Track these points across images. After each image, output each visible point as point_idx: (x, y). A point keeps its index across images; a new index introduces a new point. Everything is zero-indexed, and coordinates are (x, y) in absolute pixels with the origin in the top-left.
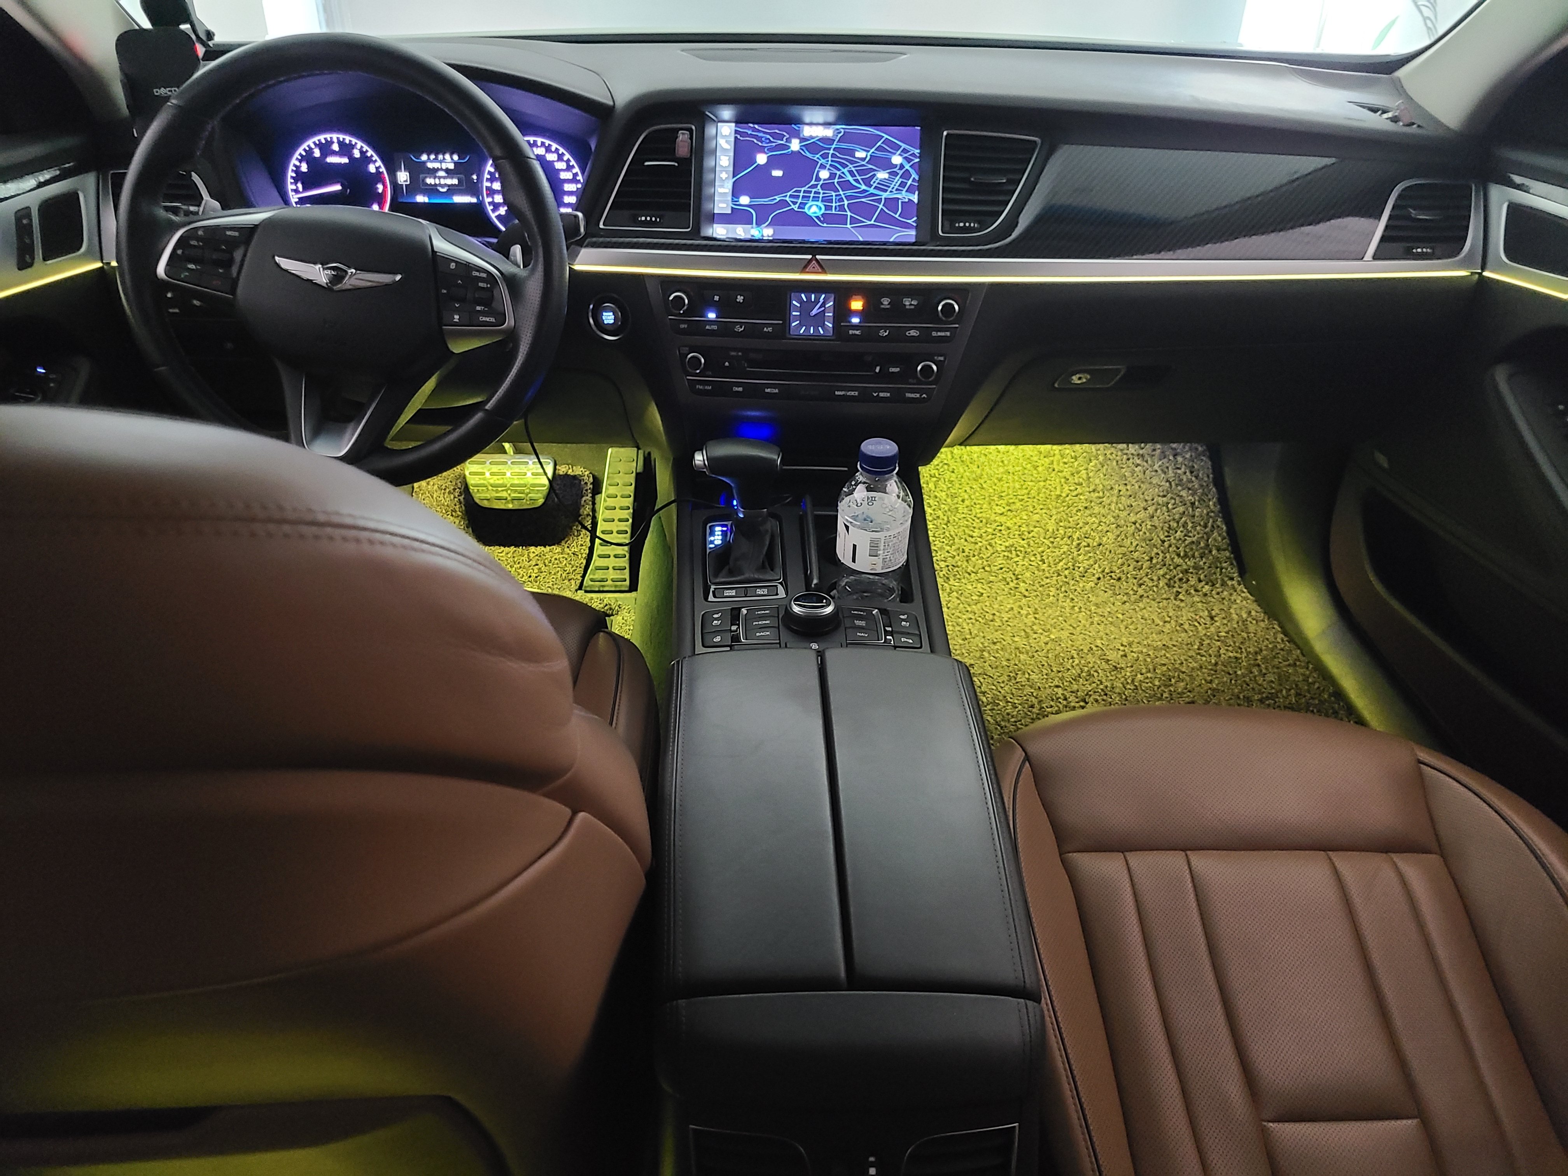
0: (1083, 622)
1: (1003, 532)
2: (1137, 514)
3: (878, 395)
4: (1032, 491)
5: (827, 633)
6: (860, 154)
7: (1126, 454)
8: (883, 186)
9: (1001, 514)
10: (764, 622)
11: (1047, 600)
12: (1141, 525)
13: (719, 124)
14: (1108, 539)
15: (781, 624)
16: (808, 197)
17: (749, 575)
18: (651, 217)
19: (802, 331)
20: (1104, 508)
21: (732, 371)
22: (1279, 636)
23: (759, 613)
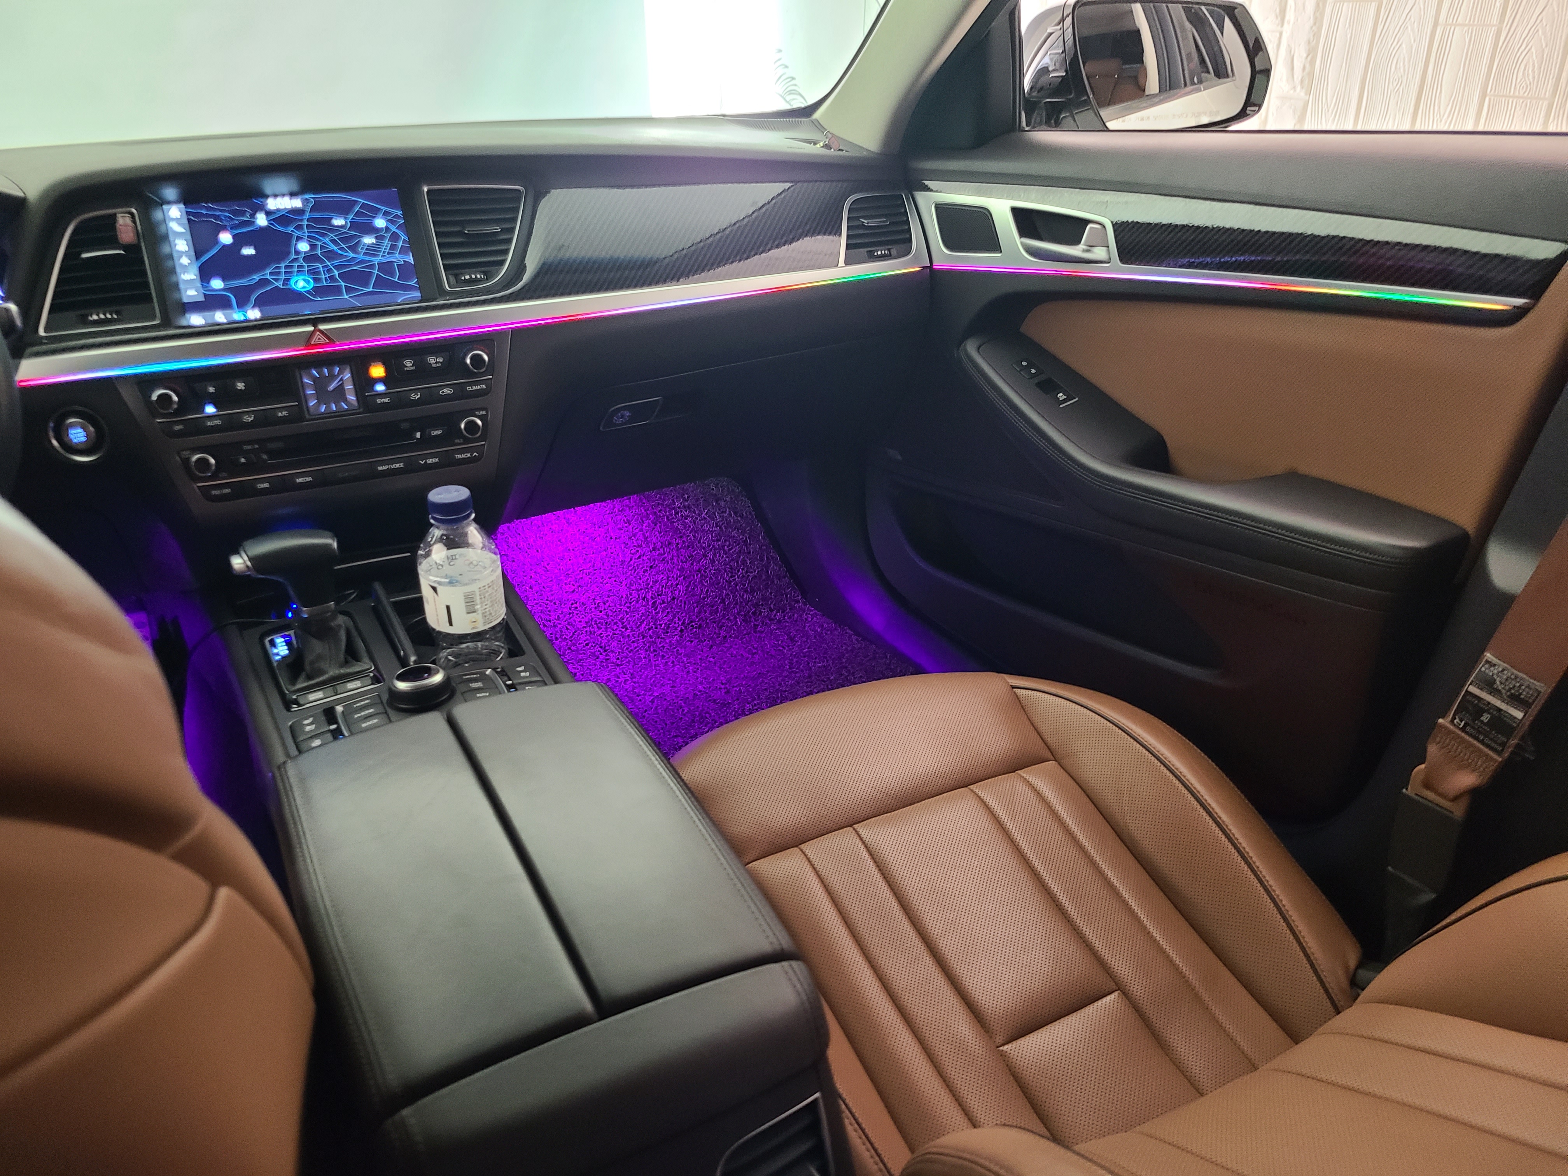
0: (680, 674)
1: (579, 609)
2: (699, 562)
3: (426, 462)
4: (596, 563)
6: (338, 222)
7: (674, 508)
8: (372, 250)
9: (573, 591)
10: (367, 712)
11: (640, 663)
12: (705, 572)
13: (165, 207)
14: (680, 591)
15: (387, 707)
16: (291, 272)
17: (332, 672)
18: (105, 314)
19: (323, 409)
20: (668, 563)
21: (251, 468)
22: (854, 638)
23: (358, 705)
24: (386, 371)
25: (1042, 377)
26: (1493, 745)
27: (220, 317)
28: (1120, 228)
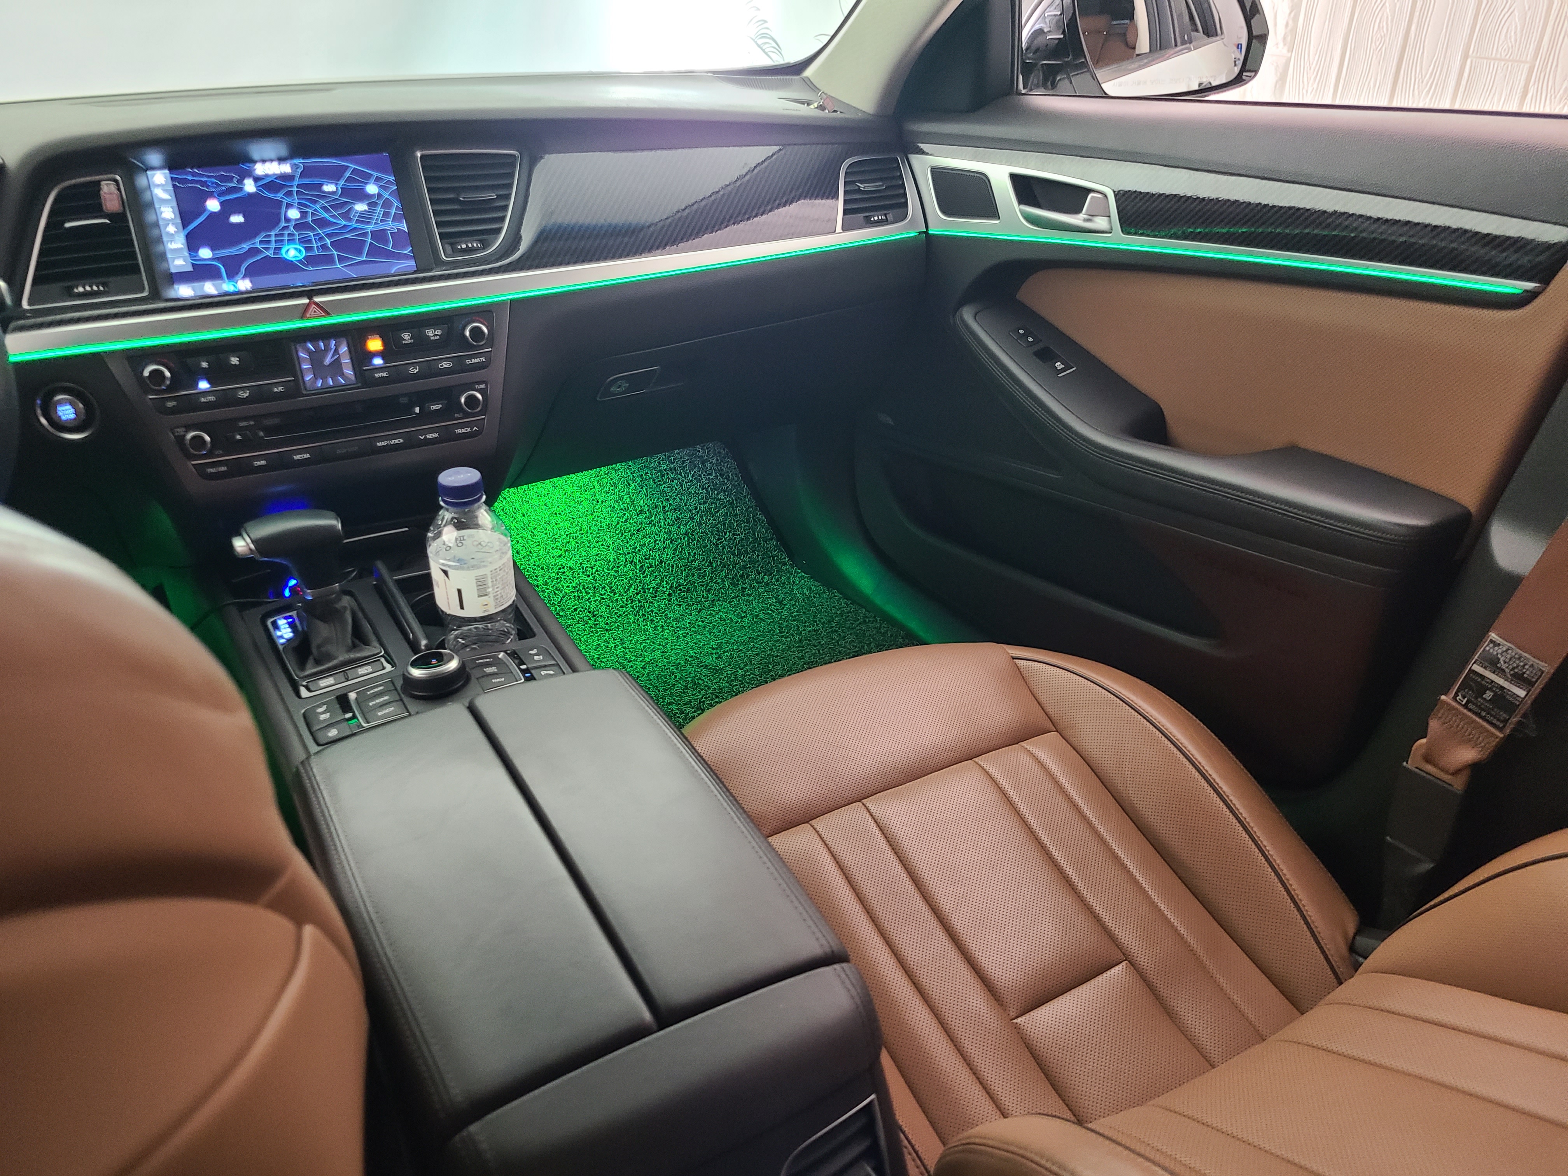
0: (670, 639)
1: (567, 573)
2: (686, 525)
3: (425, 437)
4: (584, 527)
5: (458, 690)
6: (329, 188)
7: (660, 471)
8: (364, 218)
9: (560, 556)
10: (382, 699)
11: (629, 628)
12: (693, 535)
13: (149, 173)
14: (667, 555)
15: (403, 696)
16: (282, 241)
17: (342, 657)
18: (91, 287)
19: (319, 384)
20: (655, 526)
21: (247, 445)
22: (843, 601)
23: (372, 692)
24: (385, 344)
25: (1041, 345)
26: (1495, 721)
27: (209, 288)
28: (1122, 197)
